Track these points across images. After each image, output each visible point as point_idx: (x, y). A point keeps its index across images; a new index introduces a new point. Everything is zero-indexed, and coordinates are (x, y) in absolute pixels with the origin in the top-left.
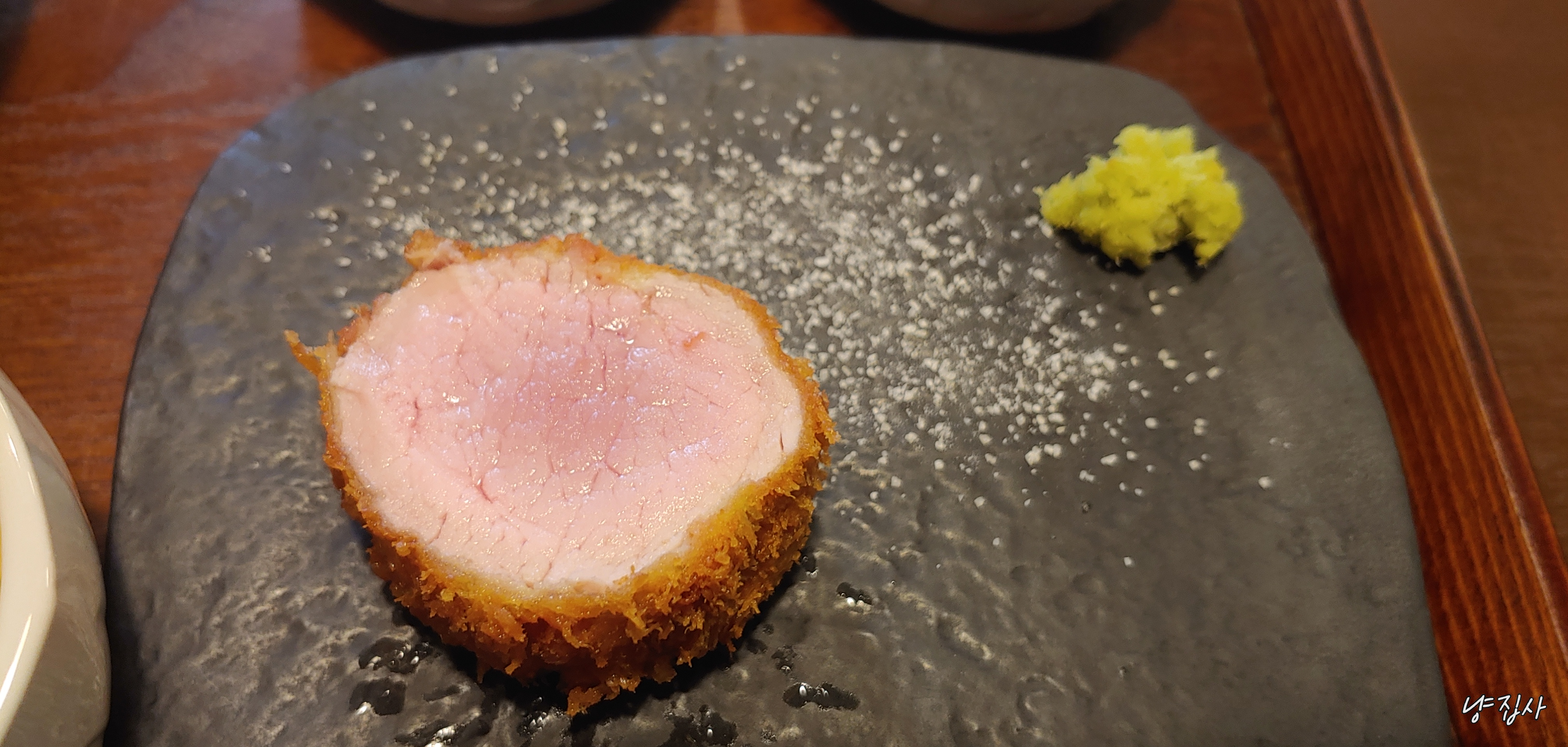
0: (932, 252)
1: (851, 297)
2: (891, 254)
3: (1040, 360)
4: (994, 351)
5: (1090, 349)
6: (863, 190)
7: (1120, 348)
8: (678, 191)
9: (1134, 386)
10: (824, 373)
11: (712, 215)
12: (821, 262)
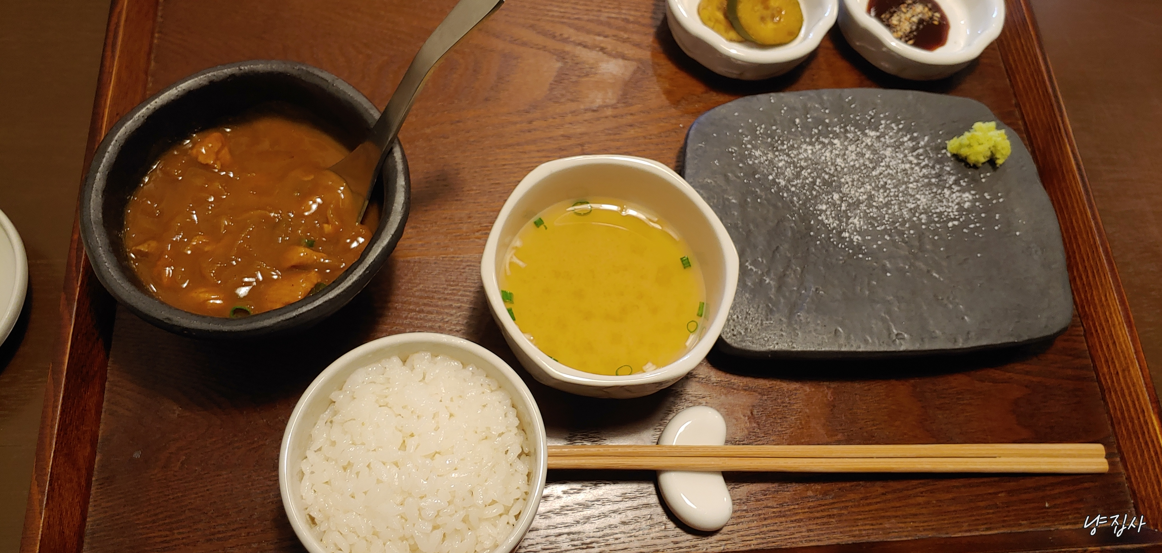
0: (915, 161)
1: (892, 175)
2: (903, 162)
3: (950, 195)
4: (936, 192)
5: (964, 192)
6: (892, 141)
7: (973, 192)
8: (836, 141)
9: (977, 204)
10: (886, 199)
11: (847, 149)
12: (882, 164)
